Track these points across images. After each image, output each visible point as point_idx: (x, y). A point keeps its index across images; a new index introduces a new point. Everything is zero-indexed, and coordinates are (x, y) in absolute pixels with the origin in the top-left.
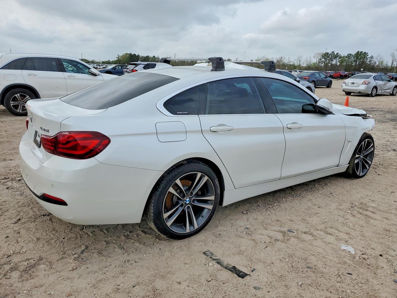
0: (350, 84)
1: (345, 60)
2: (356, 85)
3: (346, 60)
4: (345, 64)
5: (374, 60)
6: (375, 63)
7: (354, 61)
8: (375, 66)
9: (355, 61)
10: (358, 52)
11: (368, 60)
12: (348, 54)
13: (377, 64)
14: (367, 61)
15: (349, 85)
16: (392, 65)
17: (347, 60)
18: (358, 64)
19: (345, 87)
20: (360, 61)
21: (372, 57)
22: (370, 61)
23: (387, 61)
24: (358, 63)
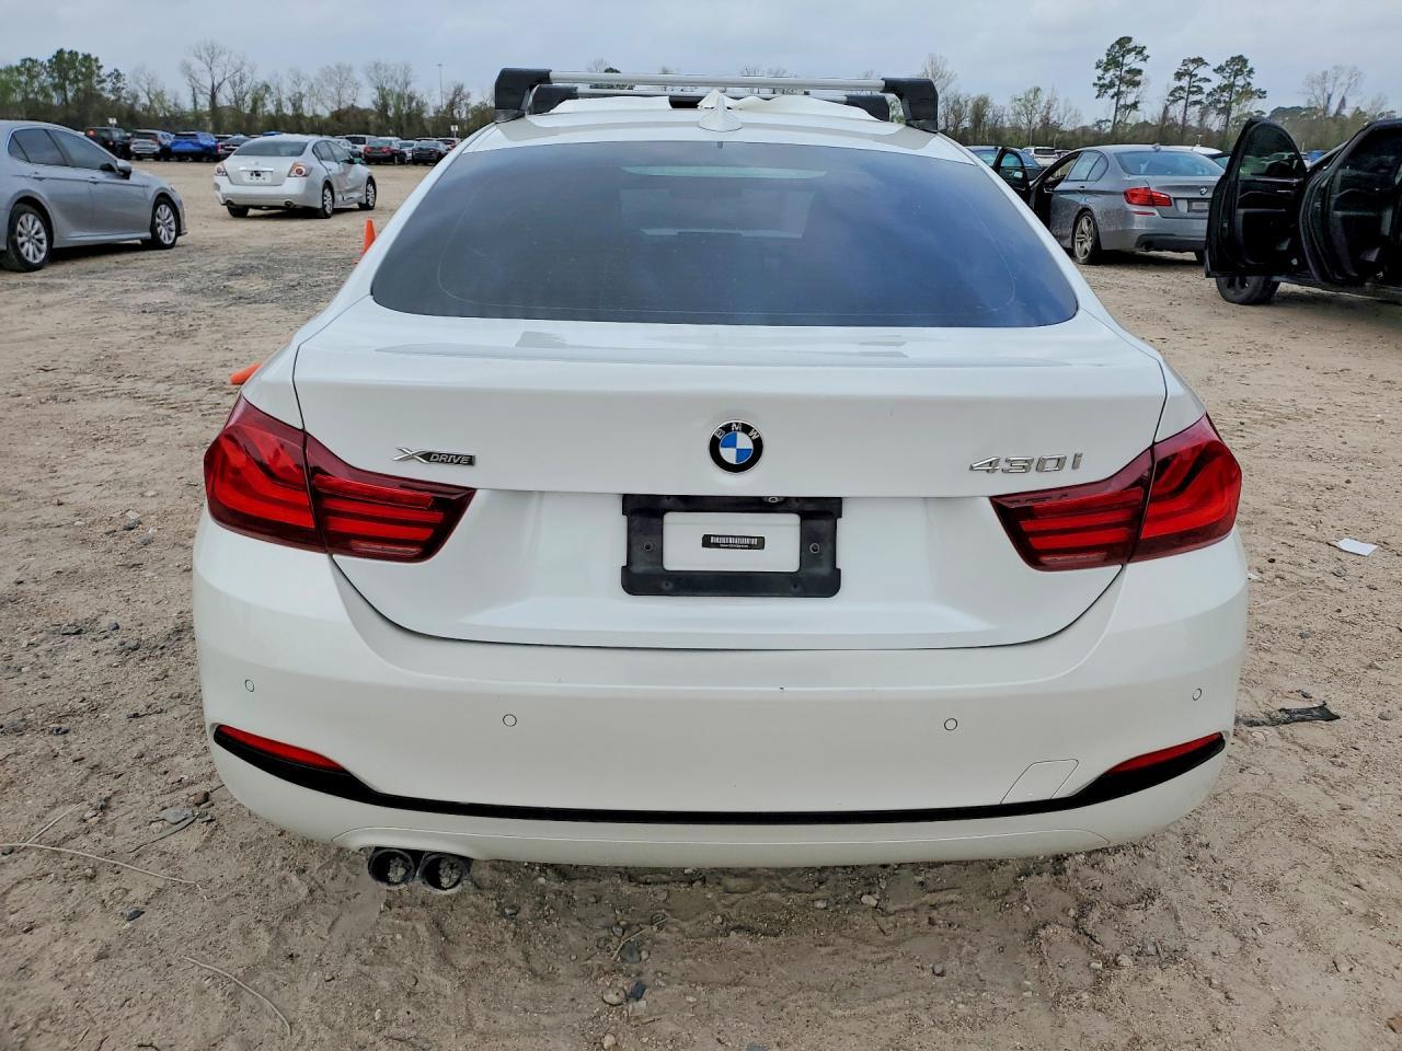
0: (246, 178)
1: (18, 83)
2: (268, 178)
3: (21, 82)
4: (19, 99)
5: (129, 85)
6: (136, 98)
7: (55, 87)
8: (138, 108)
9: (59, 87)
10: (60, 52)
11: (108, 85)
12: (24, 61)
13: (144, 100)
14: (103, 89)
15: (245, 180)
16: (196, 108)
17: (26, 83)
18: (73, 100)
19: (227, 188)
20: (79, 89)
21: (117, 75)
22: (116, 90)
23: (176, 94)
24: (70, 95)
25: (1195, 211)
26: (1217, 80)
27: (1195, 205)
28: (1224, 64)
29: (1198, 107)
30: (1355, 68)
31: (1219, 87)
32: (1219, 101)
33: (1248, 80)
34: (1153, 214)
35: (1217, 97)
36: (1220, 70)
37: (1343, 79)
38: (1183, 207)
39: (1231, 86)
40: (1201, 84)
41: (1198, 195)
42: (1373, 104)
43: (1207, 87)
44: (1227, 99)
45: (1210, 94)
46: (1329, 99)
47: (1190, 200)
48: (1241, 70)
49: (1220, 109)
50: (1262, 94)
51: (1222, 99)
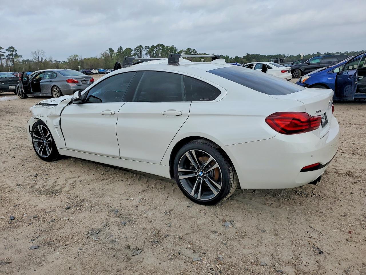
25: (83, 83)
26: (7, 53)
27: (83, 82)
28: (8, 48)
29: (4, 60)
30: (42, 50)
31: (8, 54)
32: (10, 58)
33: (16, 53)
34: (75, 85)
35: (9, 57)
36: (7, 50)
37: (40, 53)
38: (81, 83)
39: (12, 54)
40: (3, 54)
41: (83, 80)
42: (49, 58)
43: (6, 55)
44: (12, 58)
45: (6, 56)
46: (39, 58)
47: (82, 81)
48: (13, 50)
49: (11, 60)
50: (21, 56)
51: (10, 57)
